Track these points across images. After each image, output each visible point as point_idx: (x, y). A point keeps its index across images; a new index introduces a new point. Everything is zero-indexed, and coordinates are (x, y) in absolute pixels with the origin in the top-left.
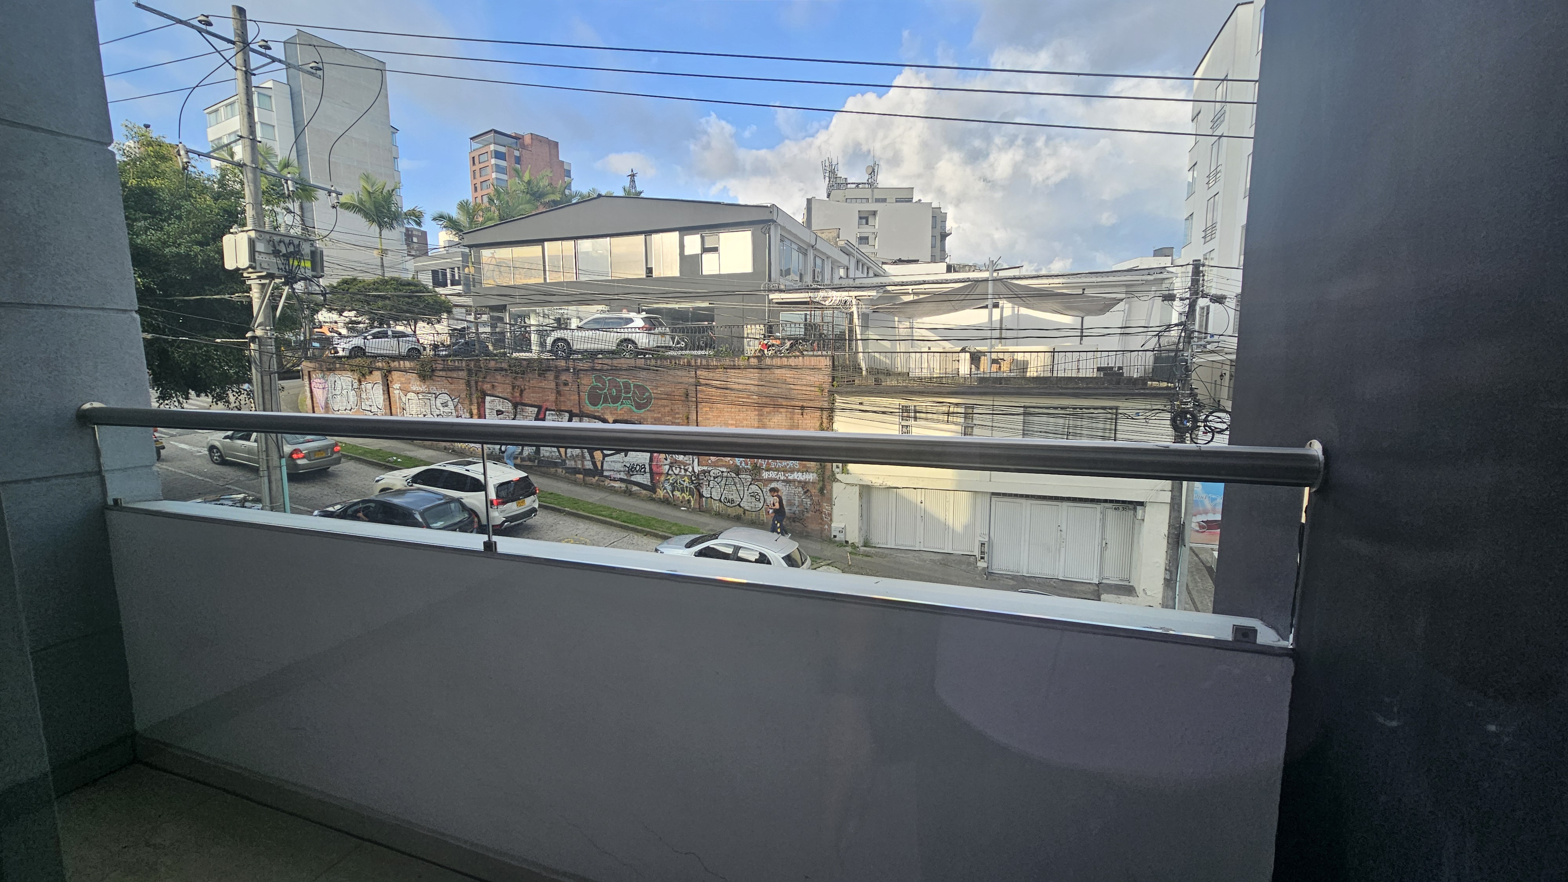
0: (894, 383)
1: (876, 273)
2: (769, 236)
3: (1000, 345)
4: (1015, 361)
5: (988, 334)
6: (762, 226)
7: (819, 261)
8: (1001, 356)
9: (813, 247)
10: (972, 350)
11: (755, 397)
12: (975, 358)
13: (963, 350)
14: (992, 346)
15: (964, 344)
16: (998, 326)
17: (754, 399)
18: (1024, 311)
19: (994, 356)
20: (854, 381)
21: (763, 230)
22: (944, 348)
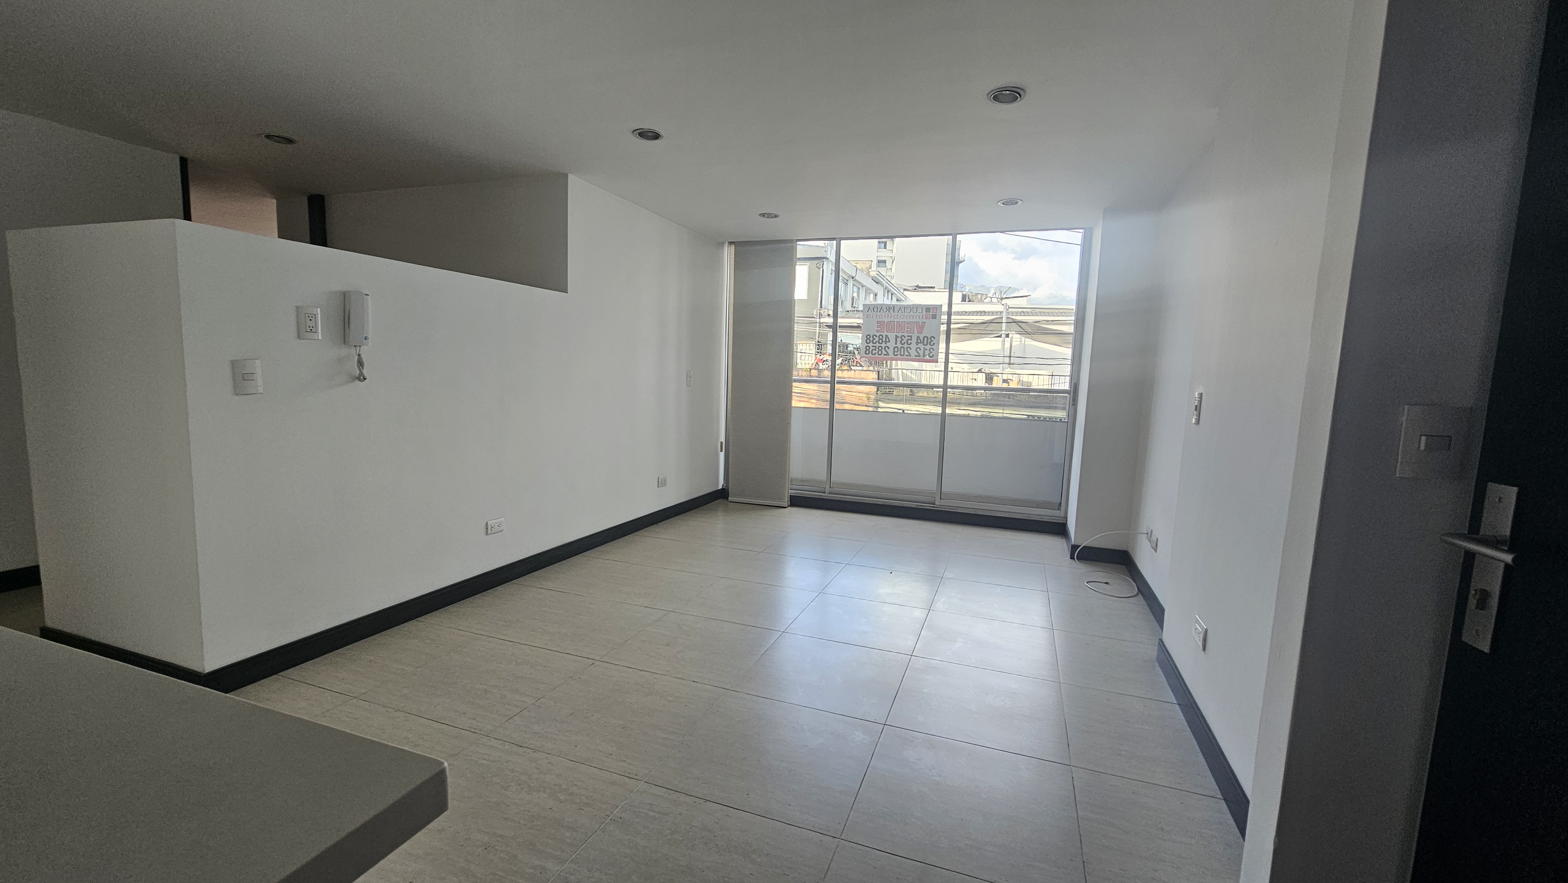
0: (925, 394)
1: (898, 299)
2: (823, 270)
3: (1009, 369)
4: (1021, 382)
5: (1001, 360)
6: (818, 261)
7: (855, 289)
8: (1010, 377)
9: (853, 278)
10: (987, 371)
11: (814, 401)
12: (989, 378)
13: (980, 371)
14: (1003, 369)
15: (981, 366)
16: (1008, 354)
17: (813, 403)
18: (1029, 342)
19: (1005, 377)
20: (893, 392)
21: (818, 266)
22: (963, 369)
